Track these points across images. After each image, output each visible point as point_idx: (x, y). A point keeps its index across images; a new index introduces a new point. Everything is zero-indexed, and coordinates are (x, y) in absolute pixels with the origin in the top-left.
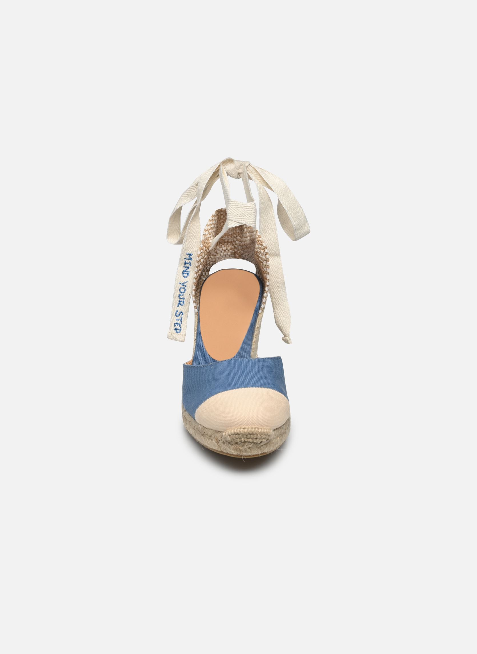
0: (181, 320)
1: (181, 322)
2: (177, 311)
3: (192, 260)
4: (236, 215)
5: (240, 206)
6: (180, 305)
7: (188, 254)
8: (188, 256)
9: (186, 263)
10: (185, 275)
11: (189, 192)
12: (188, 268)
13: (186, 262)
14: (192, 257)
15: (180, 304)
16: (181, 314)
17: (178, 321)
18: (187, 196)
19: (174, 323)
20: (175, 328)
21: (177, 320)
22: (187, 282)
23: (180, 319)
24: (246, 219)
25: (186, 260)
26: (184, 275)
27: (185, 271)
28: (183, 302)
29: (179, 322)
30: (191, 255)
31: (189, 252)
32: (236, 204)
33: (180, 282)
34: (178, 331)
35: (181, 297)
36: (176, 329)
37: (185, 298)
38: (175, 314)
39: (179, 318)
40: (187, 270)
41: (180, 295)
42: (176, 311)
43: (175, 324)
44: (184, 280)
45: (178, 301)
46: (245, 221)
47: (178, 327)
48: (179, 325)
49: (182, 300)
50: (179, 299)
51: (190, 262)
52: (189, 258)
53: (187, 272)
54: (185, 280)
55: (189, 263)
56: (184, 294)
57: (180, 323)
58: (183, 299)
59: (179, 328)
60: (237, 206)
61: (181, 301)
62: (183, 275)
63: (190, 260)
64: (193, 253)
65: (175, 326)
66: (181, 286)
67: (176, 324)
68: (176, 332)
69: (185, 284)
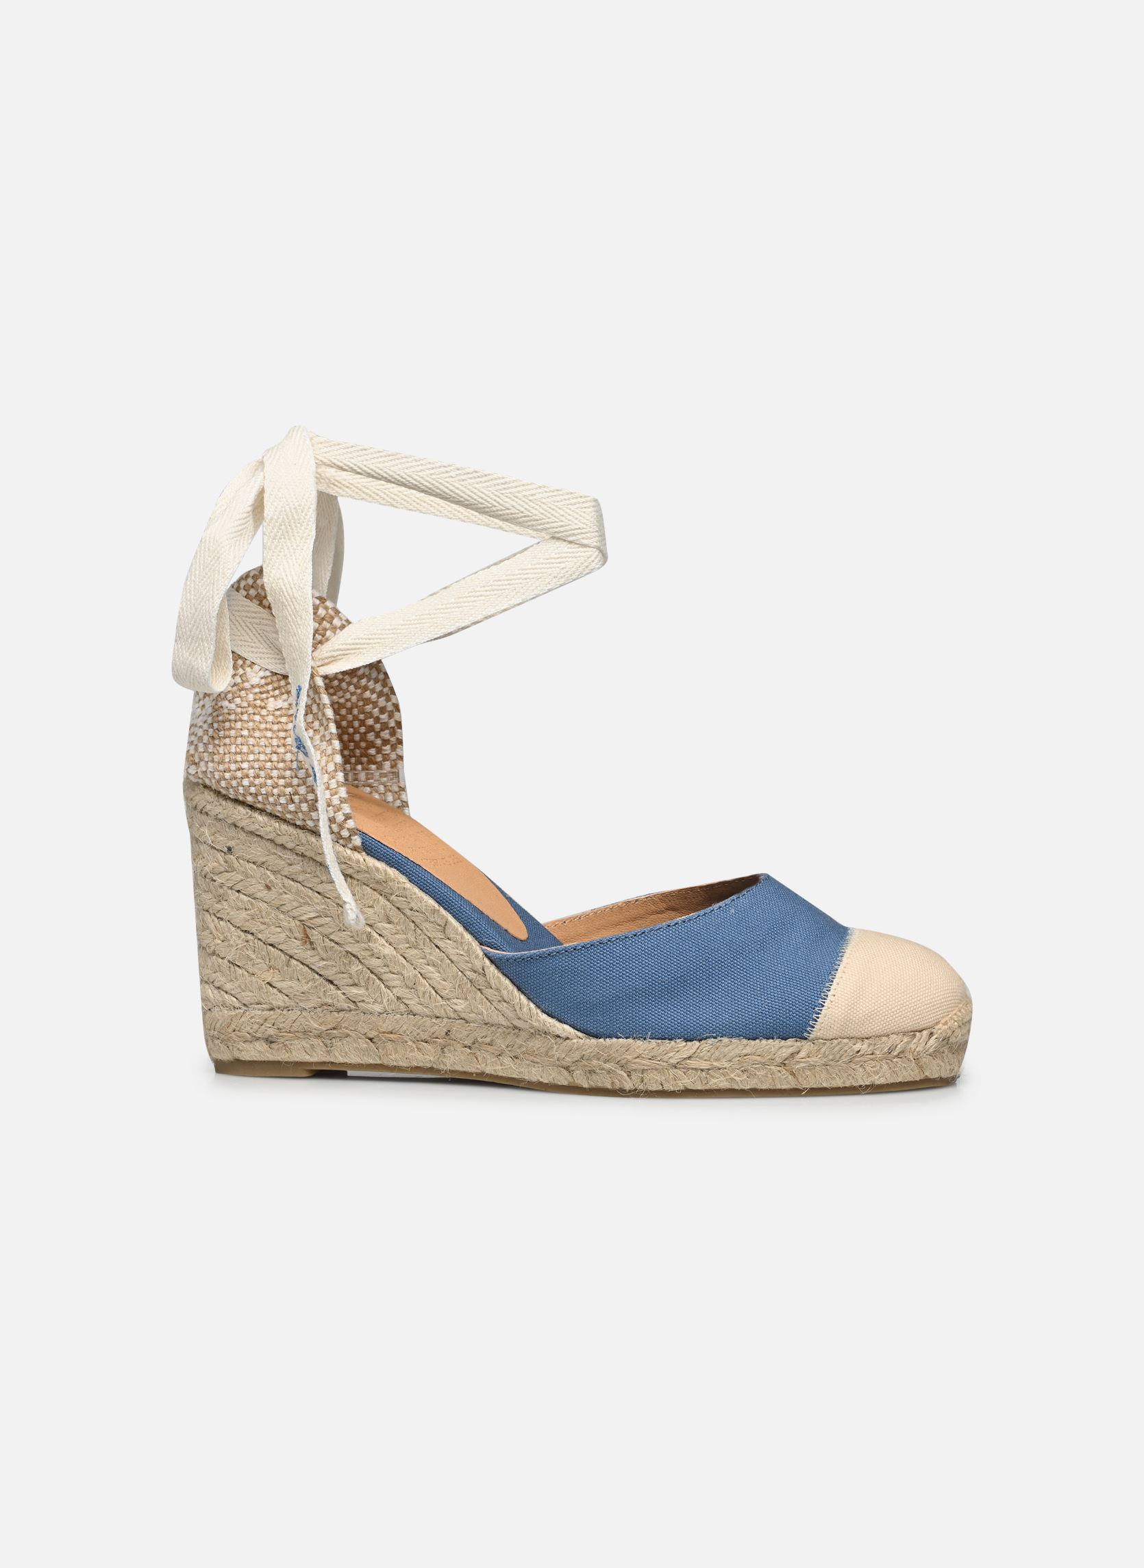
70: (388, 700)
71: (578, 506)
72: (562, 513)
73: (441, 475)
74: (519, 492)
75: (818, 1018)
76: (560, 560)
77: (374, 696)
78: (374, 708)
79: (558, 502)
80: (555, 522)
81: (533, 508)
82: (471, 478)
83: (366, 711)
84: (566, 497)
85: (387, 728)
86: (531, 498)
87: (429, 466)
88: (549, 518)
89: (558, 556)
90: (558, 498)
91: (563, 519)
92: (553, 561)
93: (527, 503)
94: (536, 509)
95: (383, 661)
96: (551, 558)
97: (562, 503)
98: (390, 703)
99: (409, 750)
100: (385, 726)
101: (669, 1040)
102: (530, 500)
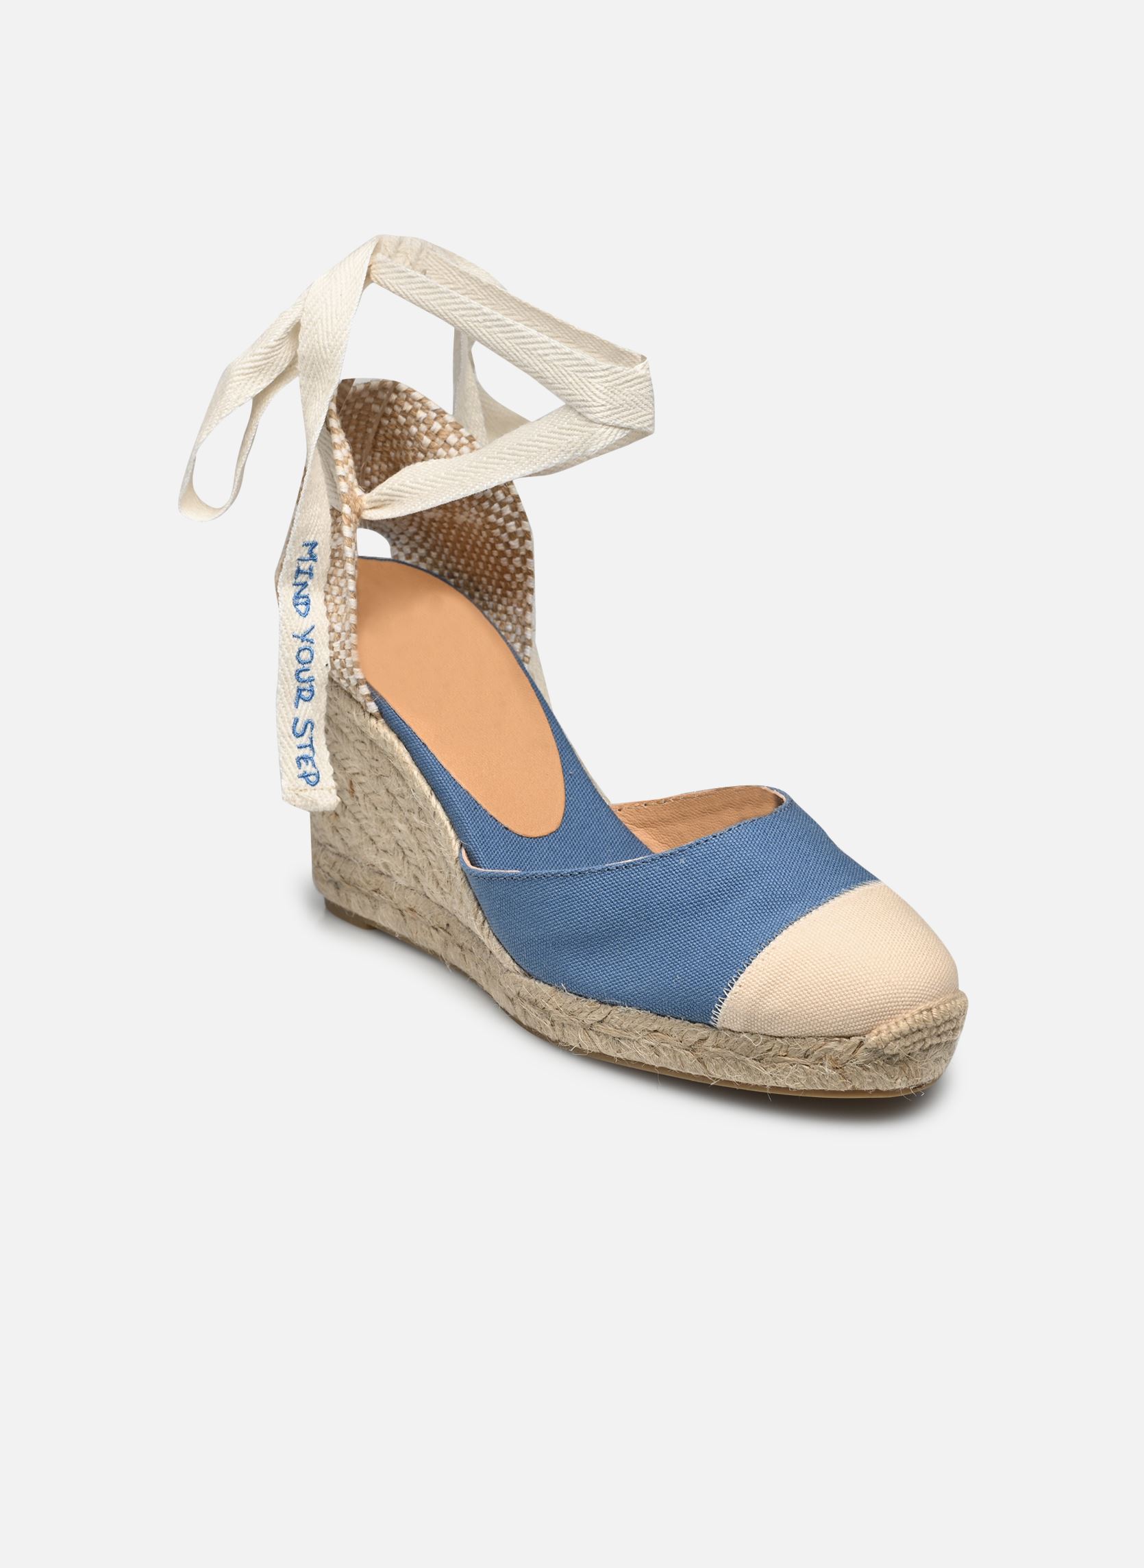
0: (311, 746)
1: (313, 749)
2: (296, 721)
3: (315, 560)
4: (619, 408)
5: (624, 379)
6: (301, 701)
7: (307, 545)
8: (307, 551)
9: (299, 572)
10: (302, 608)
11: (265, 359)
12: (305, 585)
13: (301, 568)
14: (316, 551)
15: (299, 697)
16: (309, 726)
17: (303, 749)
18: (256, 369)
19: (294, 757)
20: (301, 772)
21: (300, 747)
22: (313, 627)
23: (308, 742)
24: (639, 414)
25: (300, 562)
26: (299, 607)
27: (297, 596)
28: (312, 691)
29: (307, 752)
30: (314, 545)
31: (308, 537)
32: (616, 376)
33: (296, 633)
34: (312, 778)
35: (304, 676)
36: (305, 776)
37: (316, 676)
38: (291, 732)
39: (304, 740)
40: (302, 593)
41: (298, 672)
42: (293, 721)
43: (299, 759)
44: (302, 625)
45: (295, 691)
46: (640, 419)
47: (308, 768)
48: (310, 762)
49: (307, 686)
50: (298, 684)
51: (311, 569)
52: (308, 556)
53: (303, 597)
54: (304, 624)
55: (308, 571)
56: (312, 664)
57: (311, 755)
58: (311, 680)
59: (314, 771)
60: (618, 382)
61: (304, 690)
62: (298, 611)
63: (311, 562)
64: (319, 540)
65: (300, 765)
66: (300, 644)
67: (302, 761)
68: (309, 782)
69: (309, 637)
70: (519, 525)
71: (584, 374)
72: (570, 379)
73: (471, 318)
74: (535, 349)
75: (720, 1008)
76: (570, 432)
77: (501, 520)
78: (502, 533)
79: (568, 366)
80: (565, 389)
81: (546, 369)
82: (496, 326)
83: (494, 535)
84: (575, 362)
85: (518, 555)
86: (545, 358)
87: (461, 306)
88: (560, 383)
89: (568, 426)
90: (567, 363)
91: (571, 387)
92: (564, 431)
93: (541, 363)
94: (549, 371)
95: (514, 482)
96: (563, 428)
97: (572, 369)
98: (520, 529)
99: (541, 582)
100: (515, 553)
101: (586, 997)
102: (545, 361)
